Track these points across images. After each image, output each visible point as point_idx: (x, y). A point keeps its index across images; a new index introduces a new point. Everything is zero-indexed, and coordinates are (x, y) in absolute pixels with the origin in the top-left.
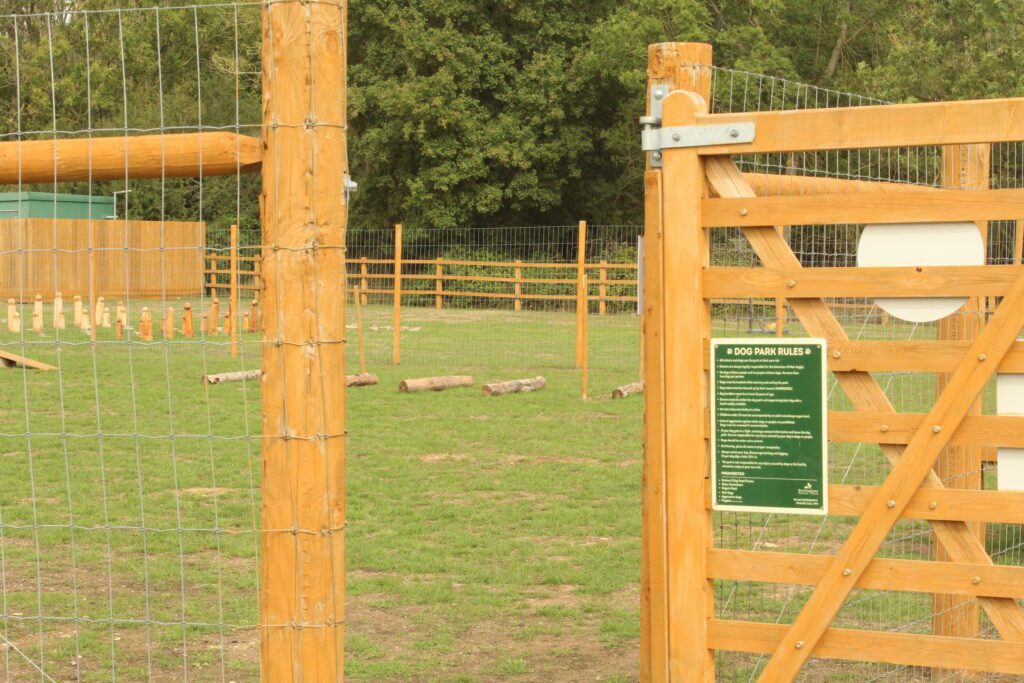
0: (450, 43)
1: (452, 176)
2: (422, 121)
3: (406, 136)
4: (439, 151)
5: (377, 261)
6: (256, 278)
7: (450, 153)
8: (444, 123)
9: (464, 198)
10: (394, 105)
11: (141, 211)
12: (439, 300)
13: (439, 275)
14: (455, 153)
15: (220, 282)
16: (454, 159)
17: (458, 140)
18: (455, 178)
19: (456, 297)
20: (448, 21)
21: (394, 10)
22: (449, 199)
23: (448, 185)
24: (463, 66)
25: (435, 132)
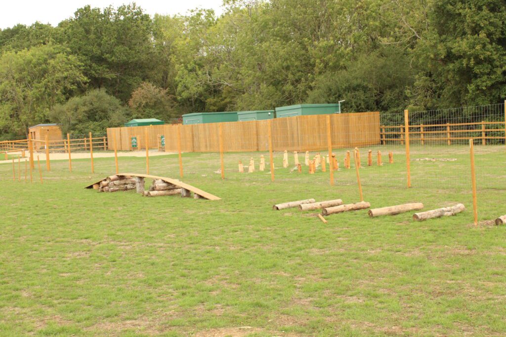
0: (486, 17)
1: (488, 82)
2: (472, 58)
3: (464, 65)
4: (481, 71)
5: (454, 125)
6: (402, 135)
7: (487, 71)
8: (482, 57)
9: (494, 92)
10: (459, 51)
11: (356, 109)
12: (484, 141)
13: (483, 129)
14: (489, 71)
15: (387, 138)
16: (489, 74)
17: (491, 65)
18: (489, 83)
19: (492, 139)
20: (484, 7)
21: (459, 5)
22: (488, 93)
23: (486, 87)
24: (493, 28)
25: (479, 62)
